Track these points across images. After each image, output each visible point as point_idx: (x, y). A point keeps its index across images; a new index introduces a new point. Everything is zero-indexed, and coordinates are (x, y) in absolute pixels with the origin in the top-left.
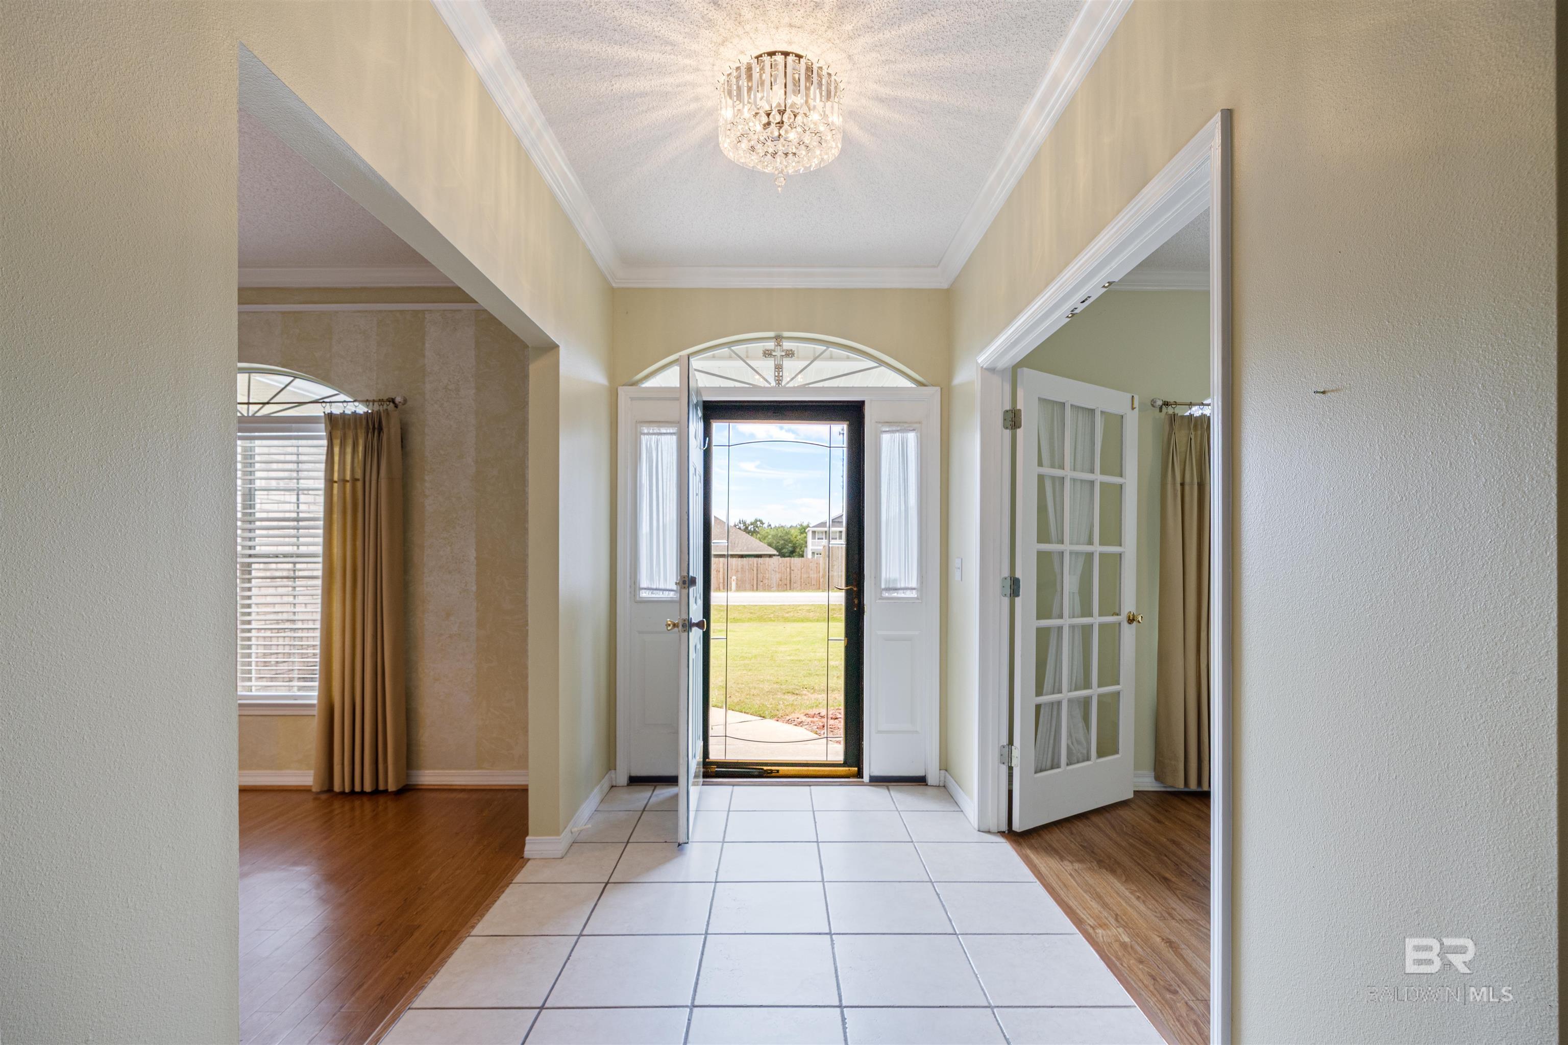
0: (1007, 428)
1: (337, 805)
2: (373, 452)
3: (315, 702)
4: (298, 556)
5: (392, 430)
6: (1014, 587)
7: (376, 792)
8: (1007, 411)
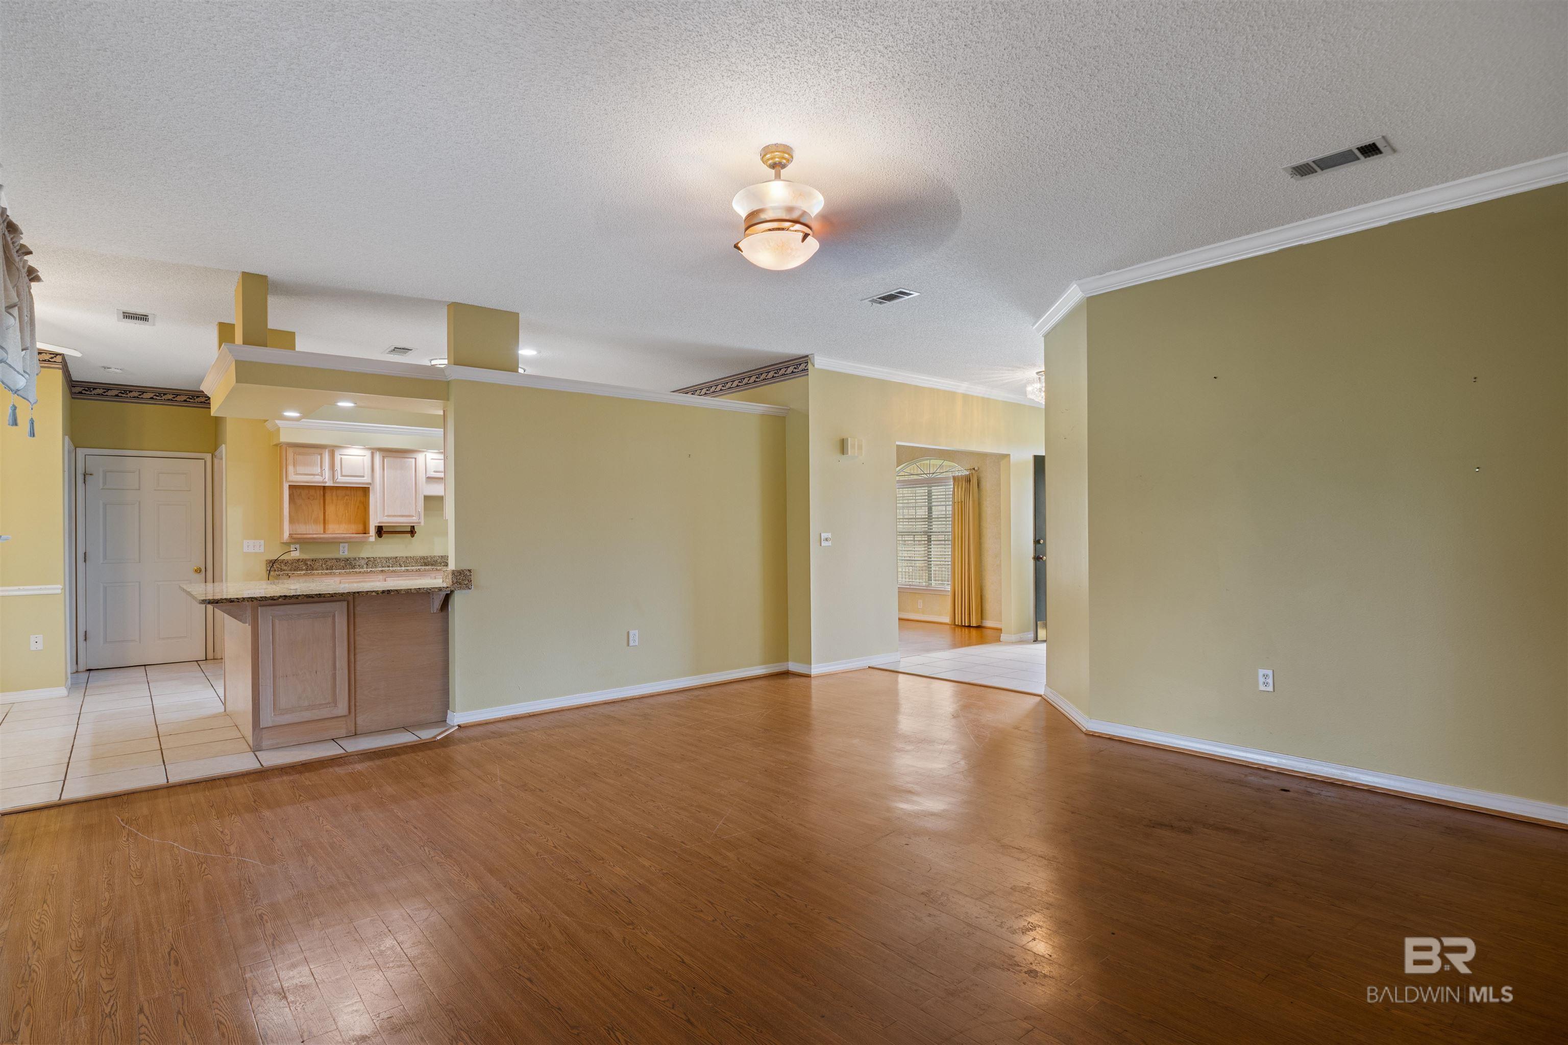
1: (956, 629)
2: (968, 491)
3: (949, 590)
4: (946, 532)
5: (974, 481)
7: (969, 626)
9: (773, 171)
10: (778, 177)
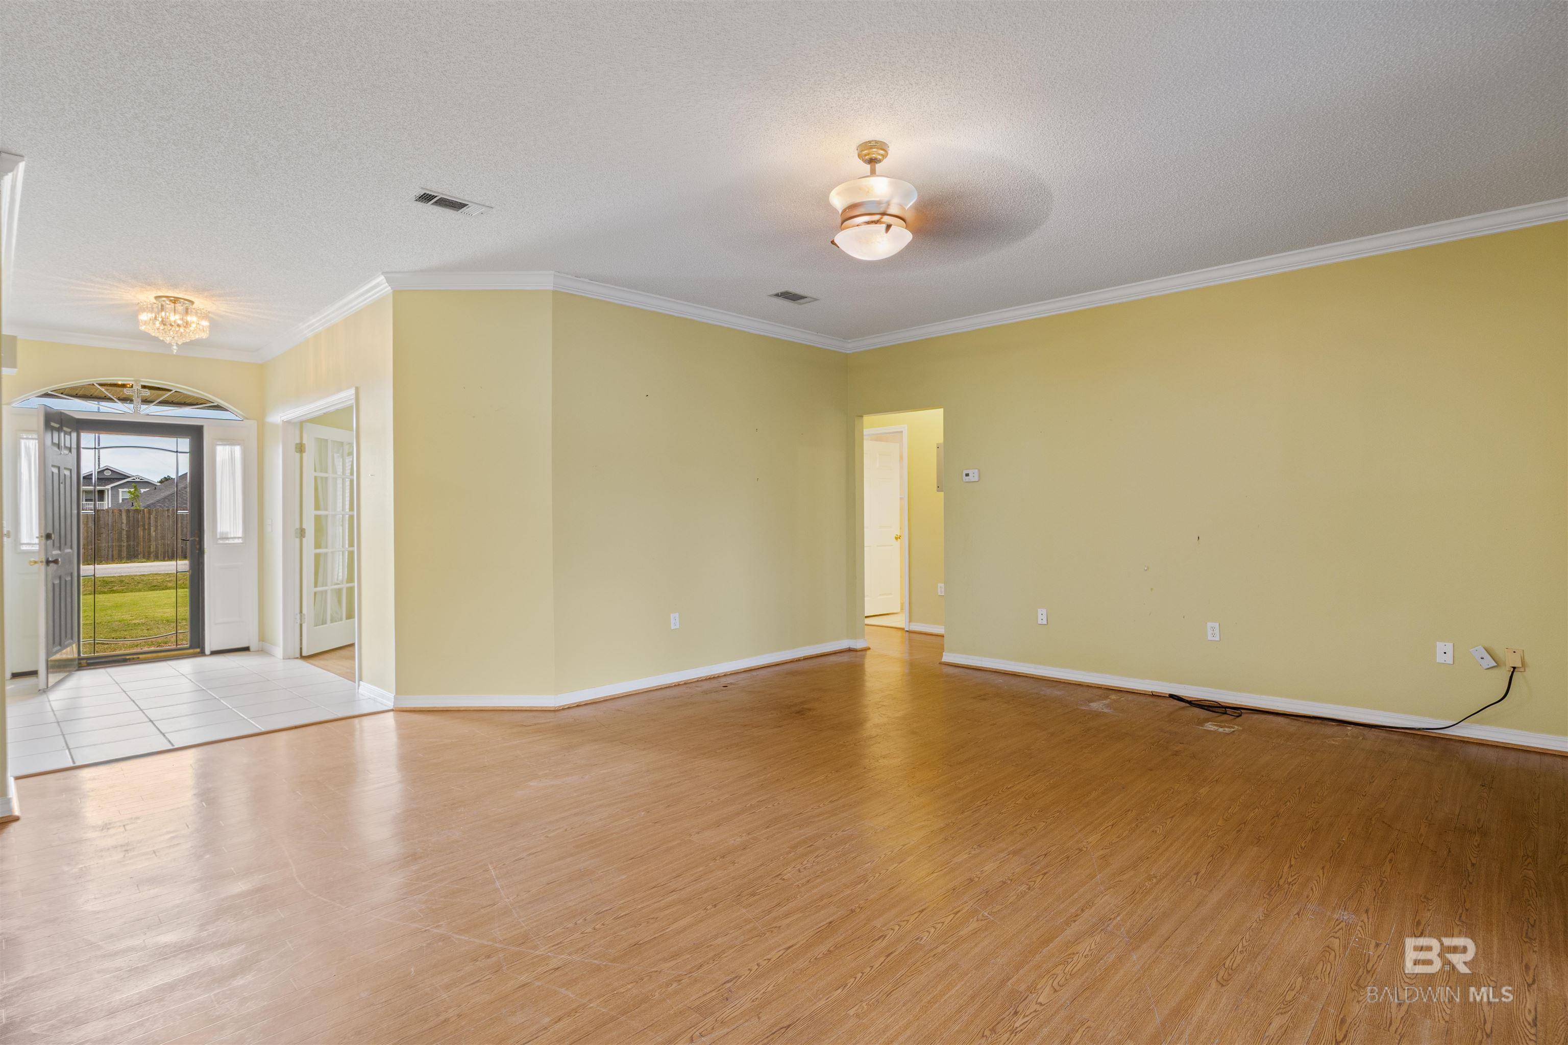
0: (297, 452)
6: (302, 533)
8: (297, 444)
9: (868, 167)
10: (873, 172)
